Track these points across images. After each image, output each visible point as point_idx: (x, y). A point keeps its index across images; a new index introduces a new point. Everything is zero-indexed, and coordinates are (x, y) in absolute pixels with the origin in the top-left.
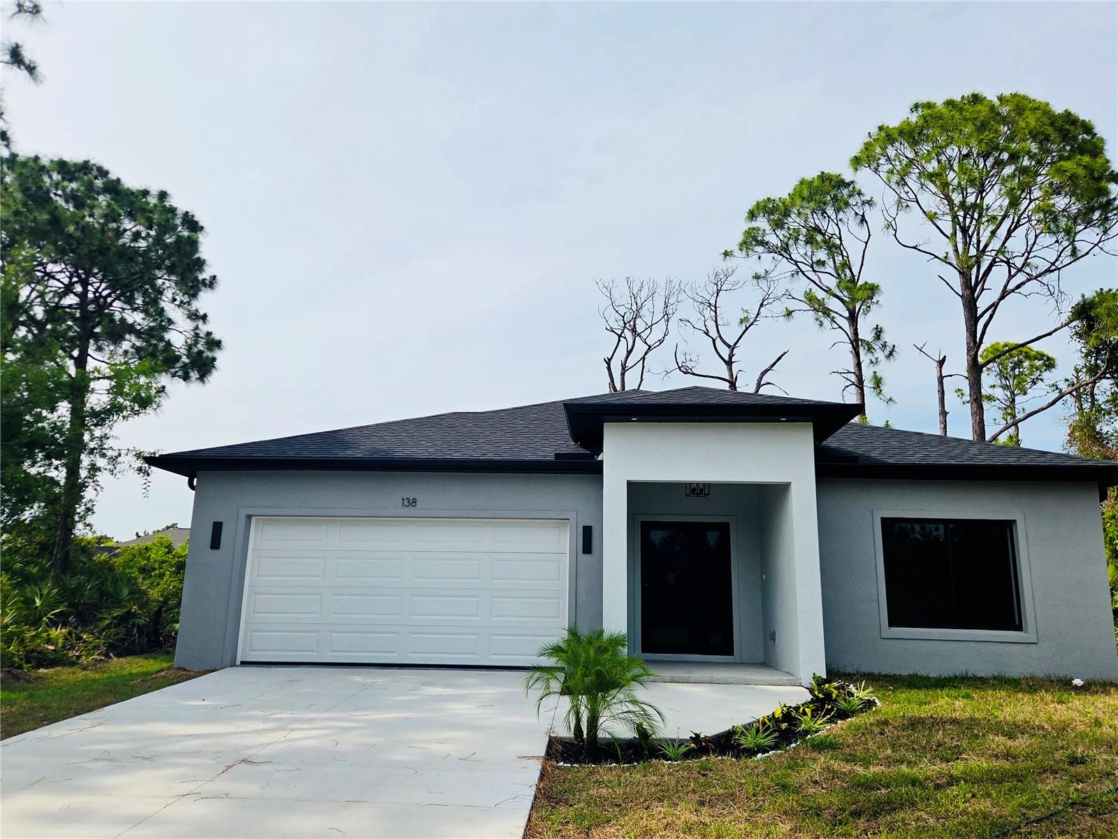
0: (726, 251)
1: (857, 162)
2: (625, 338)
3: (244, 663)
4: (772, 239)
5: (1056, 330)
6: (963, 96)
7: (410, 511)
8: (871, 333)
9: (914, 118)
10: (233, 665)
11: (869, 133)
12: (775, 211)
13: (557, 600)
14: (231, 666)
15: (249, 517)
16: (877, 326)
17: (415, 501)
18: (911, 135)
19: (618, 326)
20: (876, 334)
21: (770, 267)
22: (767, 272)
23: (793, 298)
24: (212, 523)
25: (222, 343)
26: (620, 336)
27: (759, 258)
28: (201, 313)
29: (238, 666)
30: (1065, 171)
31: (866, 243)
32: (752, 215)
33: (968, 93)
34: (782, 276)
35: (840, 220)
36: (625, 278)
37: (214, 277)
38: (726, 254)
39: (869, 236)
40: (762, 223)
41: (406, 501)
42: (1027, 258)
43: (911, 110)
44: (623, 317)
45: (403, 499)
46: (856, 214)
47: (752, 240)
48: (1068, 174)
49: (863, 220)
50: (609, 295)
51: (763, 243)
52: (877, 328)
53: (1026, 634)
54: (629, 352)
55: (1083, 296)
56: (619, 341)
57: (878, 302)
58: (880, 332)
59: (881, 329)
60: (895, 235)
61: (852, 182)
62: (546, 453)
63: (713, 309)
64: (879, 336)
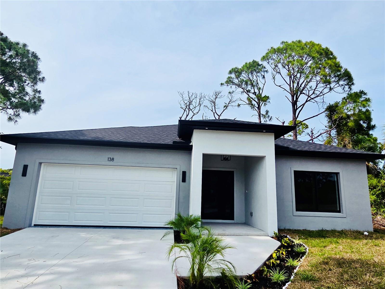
0: (222, 83)
1: (264, 58)
2: (186, 111)
3: (36, 226)
4: (236, 81)
5: (319, 114)
6: (296, 40)
7: (111, 163)
8: (265, 112)
9: (282, 46)
10: (30, 226)
11: (268, 49)
12: (237, 72)
13: (171, 200)
15: (40, 163)
16: (267, 110)
17: (113, 159)
18: (279, 51)
19: (184, 107)
20: (266, 113)
21: (234, 90)
22: (233, 91)
23: (241, 100)
24: (23, 165)
25: (44, 101)
26: (185, 110)
27: (231, 87)
28: (38, 90)
29: (32, 227)
30: (329, 63)
31: (264, 84)
32: (230, 72)
33: (298, 40)
34: (238, 93)
35: (258, 76)
36: (187, 91)
37: (44, 78)
38: (222, 84)
39: (265, 82)
40: (233, 76)
41: (109, 159)
42: (314, 91)
43: (281, 43)
44: (186, 104)
45: (108, 158)
46: (262, 75)
47: (229, 81)
48: (329, 64)
49: (264, 77)
50: (182, 96)
51: (233, 83)
52: (267, 111)
53: (342, 214)
54: (187, 116)
55: (330, 104)
56: (184, 112)
57: (269, 101)
58: (268, 112)
59: (268, 111)
60: (274, 82)
61: (262, 64)
62: (169, 141)
63: (214, 103)
64: (267, 113)
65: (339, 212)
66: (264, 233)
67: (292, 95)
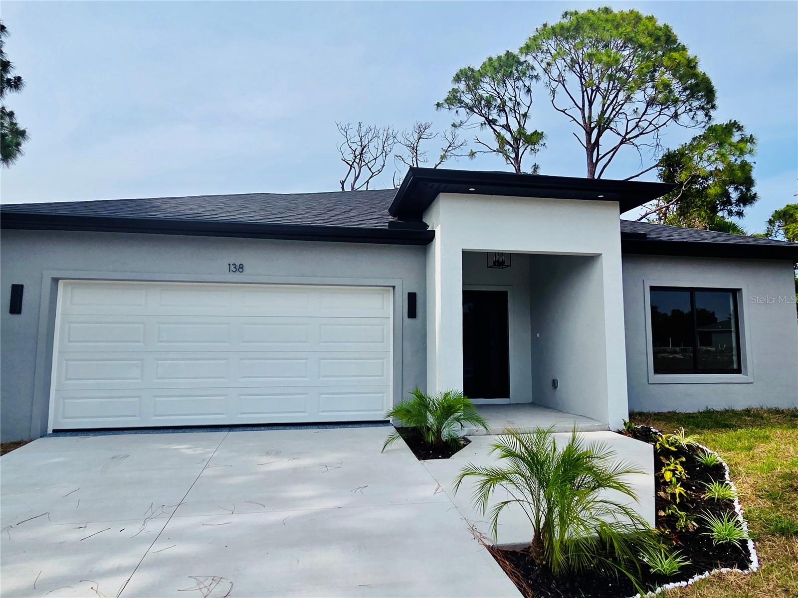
0: (438, 103)
1: (527, 49)
2: (354, 167)
3: (57, 432)
4: (468, 98)
5: (642, 173)
6: (600, 8)
7: (237, 277)
8: (532, 168)
9: (566, 22)
10: (44, 435)
11: (537, 29)
12: (470, 77)
13: (381, 361)
14: (41, 437)
15: (56, 281)
16: (535, 164)
17: (241, 267)
18: (561, 33)
19: (350, 158)
20: (534, 169)
21: (464, 118)
22: (462, 122)
23: (480, 142)
24: (11, 285)
25: (27, 134)
26: (351, 166)
27: (457, 112)
28: (8, 110)
29: (50, 436)
30: (675, 59)
31: (529, 107)
32: (457, 79)
33: (602, 7)
34: (472, 126)
35: (517, 87)
36: (358, 122)
37: (19, 79)
38: (438, 105)
39: (531, 102)
40: (462, 86)
41: (232, 268)
42: (640, 121)
43: (563, 16)
44: (355, 152)
45: (229, 264)
46: (525, 86)
47: (453, 99)
48: (677, 61)
49: (529, 90)
50: (345, 134)
51: (461, 101)
52: (535, 165)
53: (744, 376)
54: (356, 178)
55: (669, 149)
56: (351, 169)
57: (545, 144)
58: (537, 168)
59: (538, 166)
60: (552, 101)
61: (525, 61)
63: (415, 151)
64: (536, 171)
65: (738, 371)
66: (600, 424)
67: (586, 132)
